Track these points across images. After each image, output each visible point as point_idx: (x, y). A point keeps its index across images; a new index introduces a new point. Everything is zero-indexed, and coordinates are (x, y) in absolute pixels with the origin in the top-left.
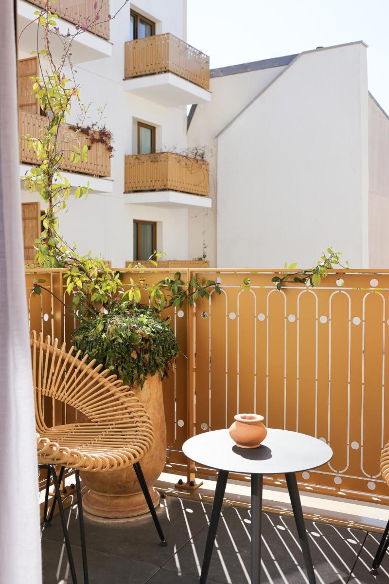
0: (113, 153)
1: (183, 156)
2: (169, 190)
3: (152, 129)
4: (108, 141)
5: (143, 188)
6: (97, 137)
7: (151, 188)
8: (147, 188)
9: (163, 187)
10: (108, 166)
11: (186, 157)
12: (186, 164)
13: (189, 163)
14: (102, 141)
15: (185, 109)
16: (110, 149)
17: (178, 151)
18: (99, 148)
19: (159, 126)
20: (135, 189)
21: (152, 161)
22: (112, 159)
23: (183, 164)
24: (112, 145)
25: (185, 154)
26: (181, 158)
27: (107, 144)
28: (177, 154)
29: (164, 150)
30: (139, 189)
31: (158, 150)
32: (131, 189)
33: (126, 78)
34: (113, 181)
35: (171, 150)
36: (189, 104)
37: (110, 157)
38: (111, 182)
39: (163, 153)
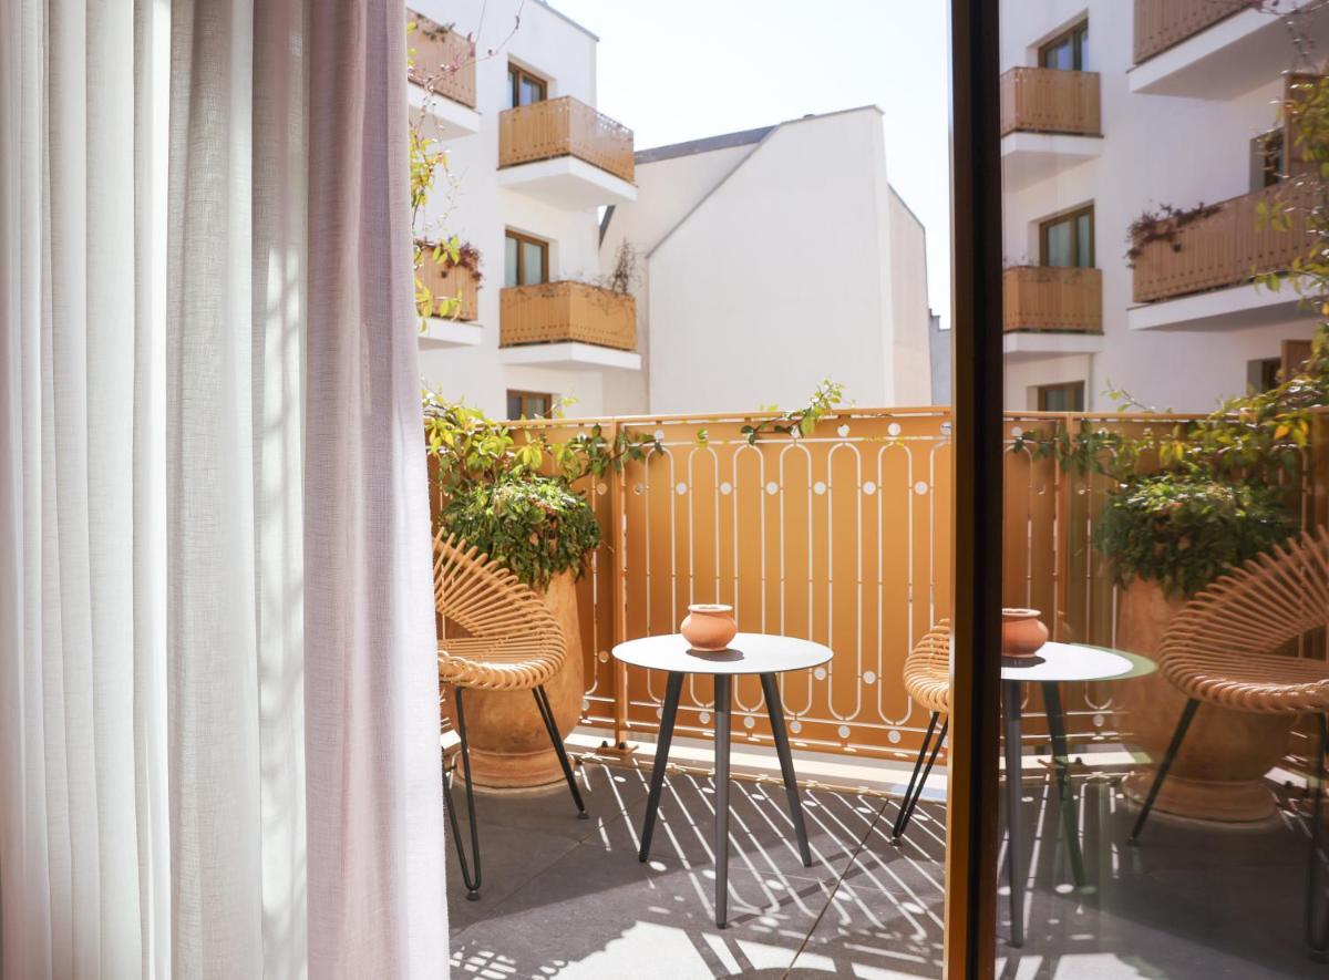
0: (482, 282)
1: (594, 288)
2: (571, 341)
3: (544, 246)
4: (473, 264)
5: (530, 339)
6: (456, 259)
7: (543, 338)
8: (537, 339)
9: (562, 337)
10: (474, 303)
11: (599, 288)
12: (599, 300)
13: (603, 297)
14: (463, 263)
15: (595, 213)
16: (477, 276)
17: (585, 279)
18: (461, 275)
19: (554, 241)
20: (516, 341)
21: (543, 296)
22: (480, 292)
23: (594, 299)
24: (480, 269)
25: (596, 284)
26: (590, 290)
27: (471, 269)
28: (584, 284)
29: (563, 277)
30: (523, 340)
31: (552, 279)
32: (510, 341)
33: (502, 167)
34: (481, 326)
35: (574, 278)
36: (603, 204)
37: (477, 289)
38: (479, 329)
39: (562, 282)
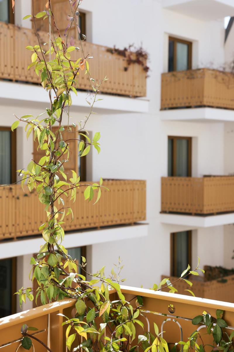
0: (149, 73)
1: (220, 72)
2: (204, 106)
3: (189, 44)
4: (144, 62)
5: (179, 105)
6: (133, 58)
7: (187, 105)
8: (183, 105)
9: (199, 104)
10: (144, 86)
11: (224, 73)
12: (223, 79)
13: (226, 78)
14: (138, 62)
15: (223, 22)
16: (146, 69)
17: (215, 66)
18: (136, 68)
19: (196, 41)
20: (170, 106)
21: (188, 78)
22: (148, 80)
23: (220, 78)
24: (148, 65)
25: (221, 69)
26: (218, 73)
27: (143, 65)
28: (214, 70)
29: (201, 66)
30: (174, 106)
31: (194, 66)
32: (166, 106)
34: (148, 101)
35: (208, 66)
36: (227, 16)
37: (146, 77)
38: (147, 103)
39: (199, 69)
